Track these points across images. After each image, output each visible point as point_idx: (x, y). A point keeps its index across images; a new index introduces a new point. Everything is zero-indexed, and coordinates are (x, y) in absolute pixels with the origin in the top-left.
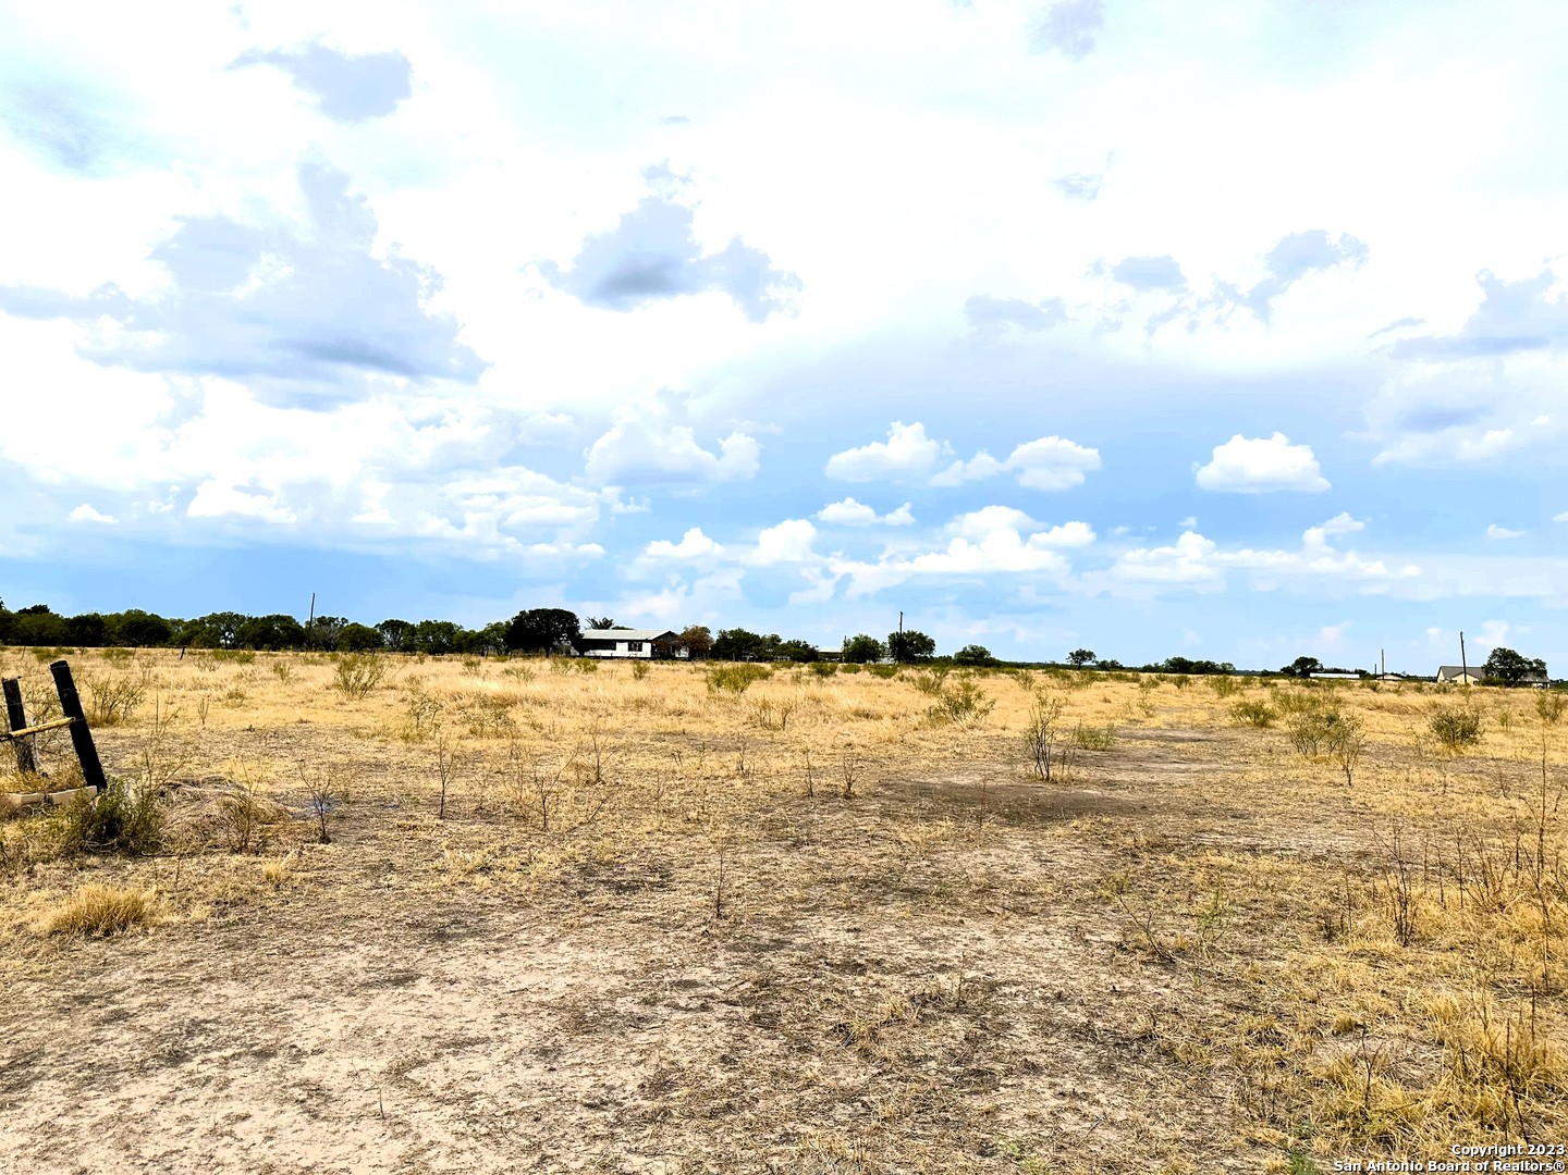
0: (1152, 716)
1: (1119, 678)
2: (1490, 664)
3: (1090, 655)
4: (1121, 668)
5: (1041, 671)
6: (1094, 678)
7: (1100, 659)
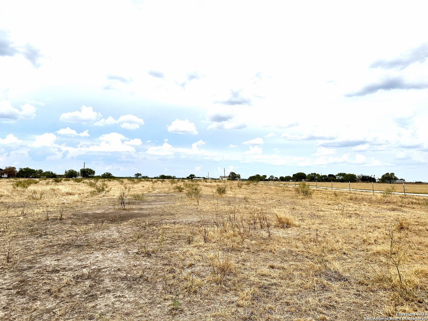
0: (154, 190)
1: (147, 181)
2: (230, 175)
3: (140, 174)
4: (148, 178)
5: (126, 179)
6: (141, 181)
7: (143, 176)
